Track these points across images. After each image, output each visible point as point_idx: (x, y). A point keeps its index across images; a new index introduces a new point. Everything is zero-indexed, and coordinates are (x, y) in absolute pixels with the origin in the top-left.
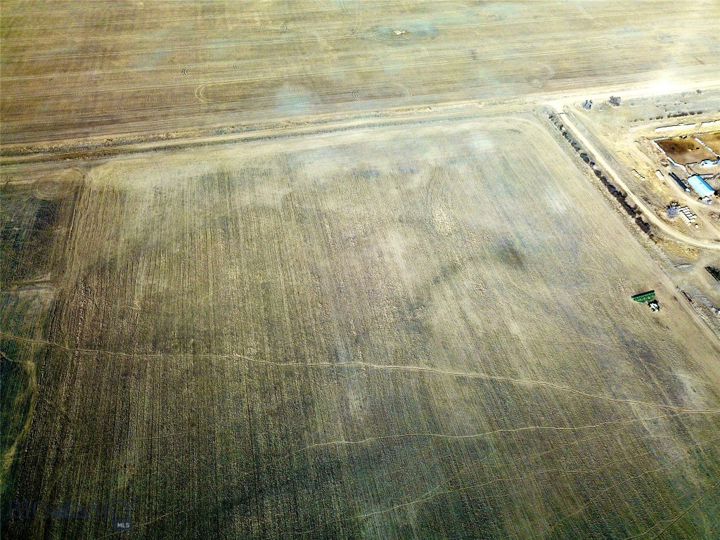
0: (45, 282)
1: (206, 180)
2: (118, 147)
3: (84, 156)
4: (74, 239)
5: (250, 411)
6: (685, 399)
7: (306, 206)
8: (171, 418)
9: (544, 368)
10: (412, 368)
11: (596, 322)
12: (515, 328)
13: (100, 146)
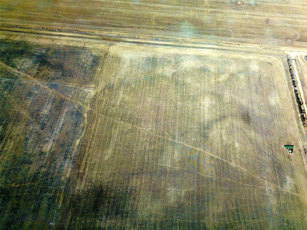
0: (92, 87)
1: (148, 59)
2: (121, 39)
3: (109, 40)
4: (102, 73)
5: (145, 148)
6: (285, 186)
7: (179, 79)
8: (122, 143)
9: (241, 162)
10: (198, 149)
11: (266, 151)
12: (237, 145)
13: (115, 37)
